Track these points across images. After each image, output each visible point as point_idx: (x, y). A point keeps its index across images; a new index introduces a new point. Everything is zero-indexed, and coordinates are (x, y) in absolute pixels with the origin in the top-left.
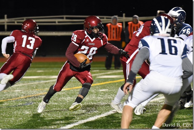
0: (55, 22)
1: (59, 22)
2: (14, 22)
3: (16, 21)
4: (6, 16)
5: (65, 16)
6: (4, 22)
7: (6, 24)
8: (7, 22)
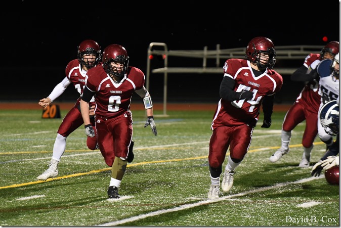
0: (287, 55)
1: (292, 55)
2: (229, 55)
3: (231, 54)
4: (218, 46)
5: (302, 47)
6: (215, 55)
7: (218, 58)
8: (221, 55)
